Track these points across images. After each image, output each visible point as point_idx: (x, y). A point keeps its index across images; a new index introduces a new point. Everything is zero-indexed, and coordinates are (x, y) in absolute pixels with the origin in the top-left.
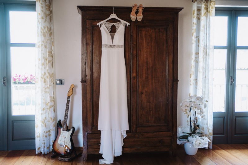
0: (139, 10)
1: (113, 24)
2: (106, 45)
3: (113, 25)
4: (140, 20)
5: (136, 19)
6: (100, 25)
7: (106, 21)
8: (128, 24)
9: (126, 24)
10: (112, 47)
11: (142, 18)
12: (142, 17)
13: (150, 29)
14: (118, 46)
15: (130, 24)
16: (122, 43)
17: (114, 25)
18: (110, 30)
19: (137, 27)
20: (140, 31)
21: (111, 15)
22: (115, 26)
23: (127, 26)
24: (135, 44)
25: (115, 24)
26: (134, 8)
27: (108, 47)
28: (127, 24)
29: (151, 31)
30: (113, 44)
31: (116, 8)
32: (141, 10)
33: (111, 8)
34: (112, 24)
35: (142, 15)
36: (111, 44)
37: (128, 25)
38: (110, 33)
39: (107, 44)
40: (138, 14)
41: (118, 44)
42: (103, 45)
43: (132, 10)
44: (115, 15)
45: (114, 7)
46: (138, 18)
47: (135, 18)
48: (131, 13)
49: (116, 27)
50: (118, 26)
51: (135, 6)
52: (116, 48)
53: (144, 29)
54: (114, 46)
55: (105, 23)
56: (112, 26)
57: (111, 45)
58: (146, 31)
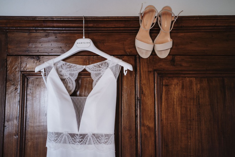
0: (162, 23)
1: (84, 67)
2: (58, 134)
3: (85, 70)
4: (163, 55)
5: (153, 51)
6: (43, 71)
7: (64, 60)
8: (128, 67)
9: (122, 68)
10: (78, 140)
11: (171, 49)
12: (169, 44)
13: (194, 80)
14: (97, 137)
15: (135, 68)
16: (109, 128)
17: (87, 69)
18: (73, 86)
19: (156, 75)
20: (167, 85)
21: (79, 41)
22: (89, 74)
23: (125, 74)
24: (149, 128)
25: (89, 68)
26: (145, 19)
27: (65, 142)
28: (125, 69)
29: (199, 86)
30: (82, 131)
31: (90, 20)
32: (166, 25)
33: (77, 20)
34: (80, 68)
35: (169, 38)
36: (76, 131)
37: (128, 70)
38: (71, 96)
39: (60, 131)
40: (158, 38)
41: (96, 132)
42: (50, 133)
43: (139, 27)
44: (89, 40)
45: (85, 18)
46: (159, 48)
47: (151, 49)
48: (138, 36)
49: (93, 76)
50: (97, 75)
51: (151, 10)
52: (90, 143)
53: (175, 81)
54: (83, 136)
55: (59, 65)
56: (80, 74)
57: (73, 135)
58: (183, 86)
